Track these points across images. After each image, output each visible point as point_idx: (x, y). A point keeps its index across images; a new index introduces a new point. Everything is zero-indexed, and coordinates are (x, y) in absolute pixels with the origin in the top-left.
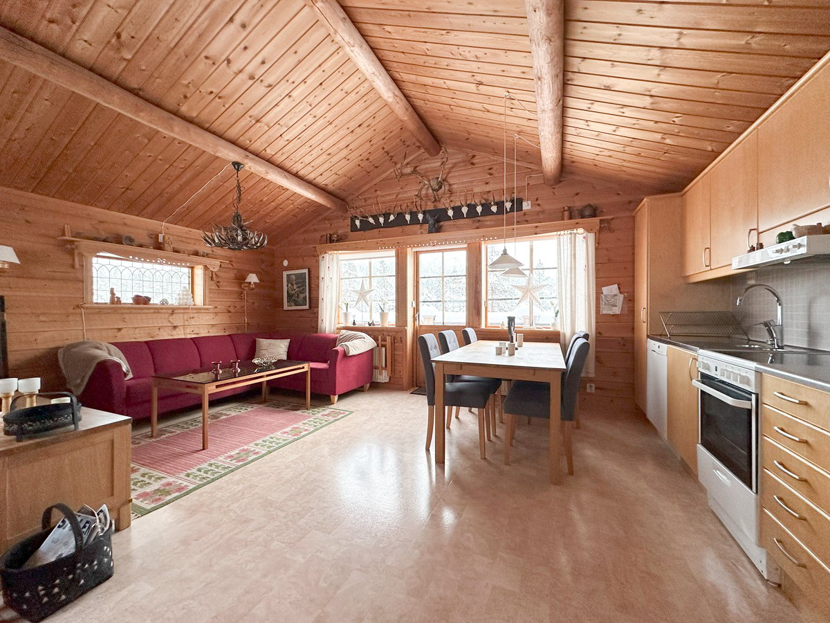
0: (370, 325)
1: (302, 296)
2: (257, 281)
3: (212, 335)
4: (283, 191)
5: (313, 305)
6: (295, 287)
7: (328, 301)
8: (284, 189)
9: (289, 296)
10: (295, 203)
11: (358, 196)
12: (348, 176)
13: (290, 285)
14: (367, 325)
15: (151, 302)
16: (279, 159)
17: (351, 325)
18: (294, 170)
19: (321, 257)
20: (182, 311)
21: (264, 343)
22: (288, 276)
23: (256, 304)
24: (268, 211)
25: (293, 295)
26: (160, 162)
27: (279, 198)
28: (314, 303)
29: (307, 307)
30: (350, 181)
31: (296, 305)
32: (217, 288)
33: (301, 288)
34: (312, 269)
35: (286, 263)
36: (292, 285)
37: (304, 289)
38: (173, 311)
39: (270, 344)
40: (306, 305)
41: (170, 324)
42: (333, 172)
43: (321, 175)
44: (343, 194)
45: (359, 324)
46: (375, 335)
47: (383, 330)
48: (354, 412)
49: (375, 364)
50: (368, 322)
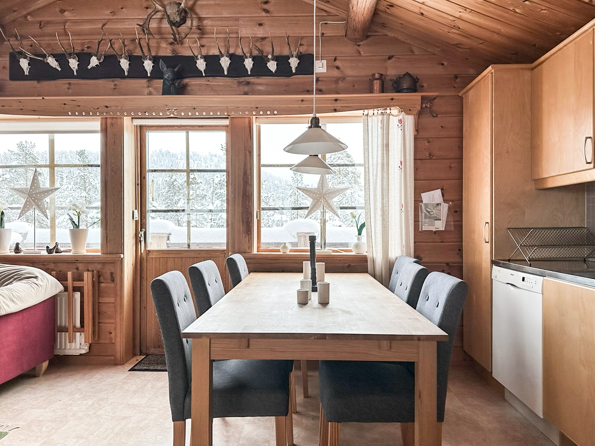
0: (50, 251)
14: (45, 253)
17: (10, 252)
45: (25, 251)
46: (60, 271)
47: (77, 260)
48: (7, 433)
49: (61, 322)
50: (48, 247)
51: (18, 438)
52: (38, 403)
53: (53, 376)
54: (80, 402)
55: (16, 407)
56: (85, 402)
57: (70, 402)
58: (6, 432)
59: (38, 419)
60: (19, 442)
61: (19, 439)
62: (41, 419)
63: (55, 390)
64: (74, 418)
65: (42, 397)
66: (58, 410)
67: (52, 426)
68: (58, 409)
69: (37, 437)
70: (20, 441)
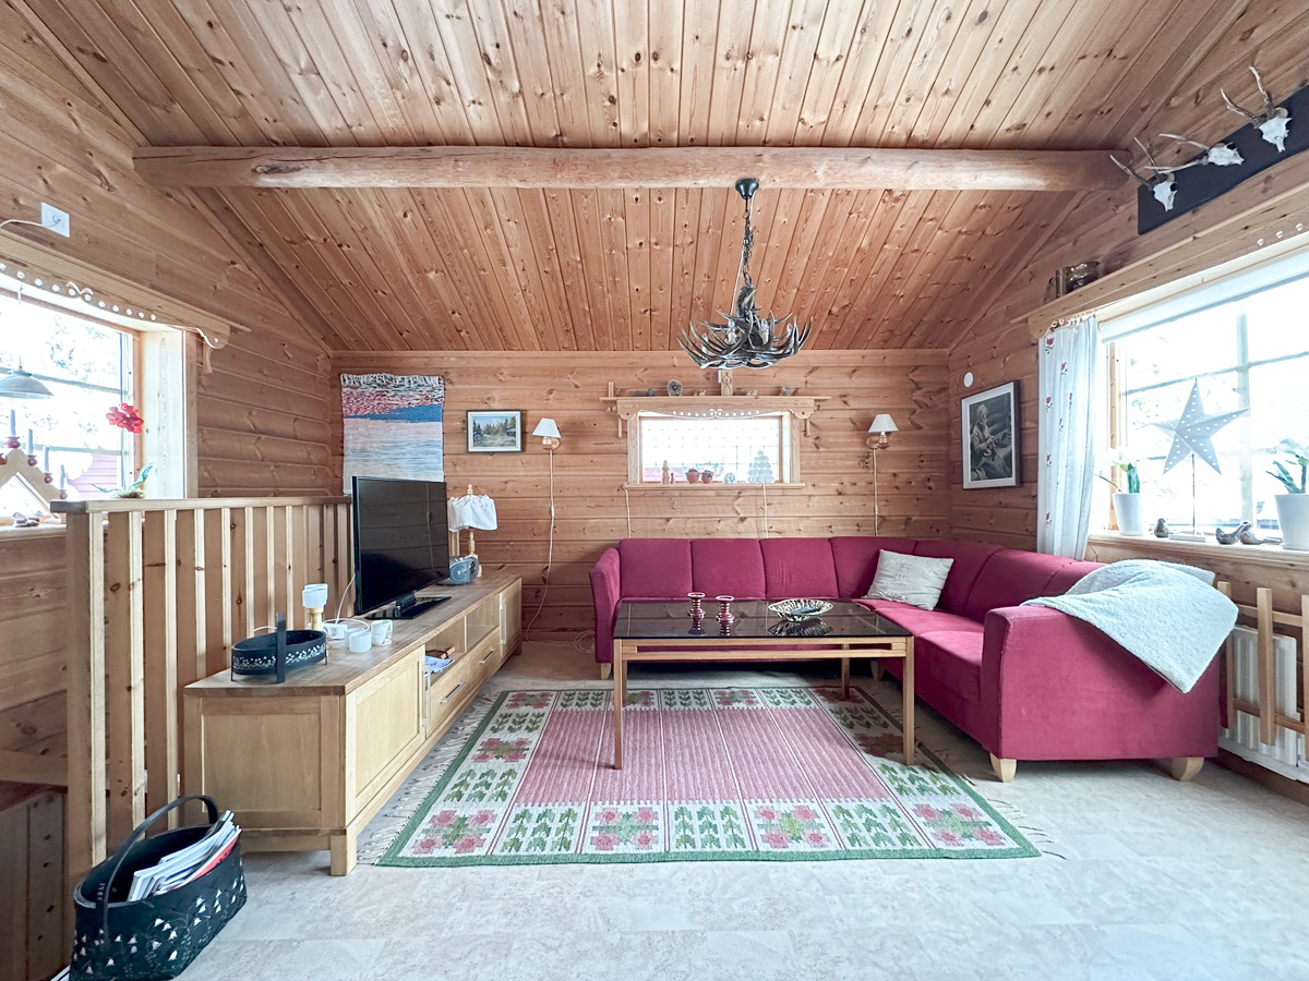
0: (1224, 540)
1: (1001, 453)
2: (893, 428)
3: (804, 536)
4: (899, 205)
5: (1028, 476)
6: (987, 432)
7: (1063, 463)
8: (897, 200)
9: (976, 455)
10: (947, 224)
11: (1167, 103)
12: (1093, 49)
13: (976, 429)
14: (1213, 542)
15: (714, 479)
16: (847, 126)
17: (1147, 535)
18: (900, 134)
19: (1042, 344)
20: (754, 493)
21: (891, 560)
22: (973, 408)
23: (902, 477)
24: (887, 268)
25: (983, 452)
26: (658, 247)
27: (897, 227)
28: (1027, 469)
29: (1011, 481)
30: (1112, 65)
31: (990, 476)
32: (815, 449)
33: (1000, 435)
34: (1025, 379)
35: (969, 380)
36: (981, 428)
37: (1007, 436)
38: (740, 491)
39: (903, 565)
40: (1010, 476)
41: (735, 515)
42: (1025, 71)
43: (987, 102)
44: (1103, 129)
45: (1178, 534)
46: (1248, 583)
47: (1292, 565)
48: (1039, 855)
49: (1245, 688)
50: (1219, 531)
51: (1047, 878)
52: (1136, 834)
53: (1210, 795)
54: (1231, 894)
55: (1091, 815)
56: (1245, 903)
57: (1208, 879)
58: (1037, 852)
59: (1111, 866)
60: (1044, 886)
61: (1046, 882)
62: (1116, 871)
63: (1191, 828)
64: (1188, 925)
65: (1153, 825)
66: (1165, 879)
67: (1126, 902)
68: (1166, 875)
69: (1080, 903)
70: (1047, 886)
